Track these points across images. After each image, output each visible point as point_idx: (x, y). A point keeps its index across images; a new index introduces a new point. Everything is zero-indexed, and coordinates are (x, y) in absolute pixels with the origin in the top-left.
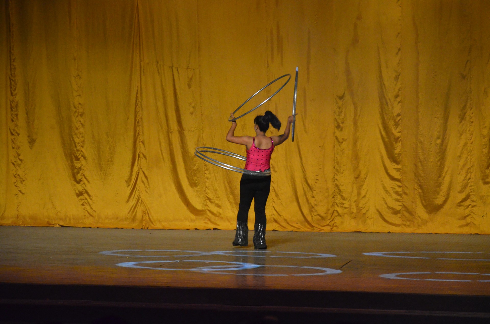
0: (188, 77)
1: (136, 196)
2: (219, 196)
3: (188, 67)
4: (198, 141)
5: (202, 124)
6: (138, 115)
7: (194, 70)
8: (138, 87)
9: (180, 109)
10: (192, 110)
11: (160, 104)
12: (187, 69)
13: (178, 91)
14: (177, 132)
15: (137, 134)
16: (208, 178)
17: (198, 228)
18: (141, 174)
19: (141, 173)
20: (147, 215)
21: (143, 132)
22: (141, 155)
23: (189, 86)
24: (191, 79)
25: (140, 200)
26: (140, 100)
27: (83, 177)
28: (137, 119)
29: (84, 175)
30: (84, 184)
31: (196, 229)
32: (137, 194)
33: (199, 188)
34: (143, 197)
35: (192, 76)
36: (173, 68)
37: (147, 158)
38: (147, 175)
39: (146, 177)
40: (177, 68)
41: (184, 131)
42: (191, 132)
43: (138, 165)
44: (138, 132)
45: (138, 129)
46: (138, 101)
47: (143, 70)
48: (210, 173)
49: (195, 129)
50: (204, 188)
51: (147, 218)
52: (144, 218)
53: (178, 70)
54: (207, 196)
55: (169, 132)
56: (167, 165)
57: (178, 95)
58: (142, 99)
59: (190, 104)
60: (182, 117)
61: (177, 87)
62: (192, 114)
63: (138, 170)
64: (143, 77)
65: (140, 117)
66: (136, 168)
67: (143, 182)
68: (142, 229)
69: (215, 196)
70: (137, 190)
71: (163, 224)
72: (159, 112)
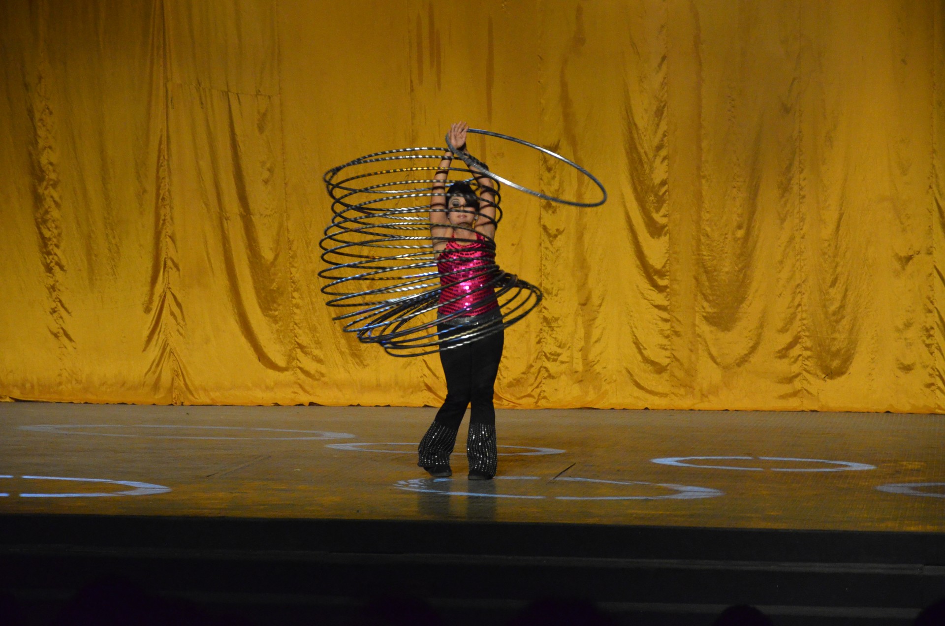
0: (259, 112)
1: (160, 341)
2: (320, 340)
3: (260, 91)
4: (278, 234)
5: (286, 201)
6: (162, 185)
7: (269, 97)
8: (161, 130)
9: (244, 173)
10: (266, 174)
11: (205, 164)
12: (257, 95)
13: (239, 139)
14: (239, 218)
15: (161, 222)
16: (297, 306)
17: (279, 403)
18: (169, 299)
19: (169, 297)
20: (181, 378)
21: (172, 219)
22: (169, 263)
23: (261, 129)
24: (265, 115)
25: (168, 350)
26: (166, 157)
27: (59, 304)
28: (162, 192)
29: (60, 301)
30: (61, 317)
31: (277, 405)
32: (162, 336)
33: (281, 326)
34: (172, 343)
35: (266, 111)
36: (229, 93)
37: (181, 268)
38: (180, 300)
39: (179, 305)
40: (237, 94)
41: (252, 216)
42: (265, 217)
43: (163, 282)
44: (163, 218)
45: (162, 212)
46: (162, 158)
47: (172, 98)
48: (301, 298)
49: (273, 211)
50: (292, 324)
51: (182, 383)
52: (176, 384)
53: (239, 99)
54: (297, 340)
55: (222, 218)
56: (220, 282)
57: (239, 147)
58: (169, 155)
59: (263, 163)
60: (248, 189)
61: (238, 131)
62: (266, 182)
63: (164, 291)
64: (171, 110)
65: (166, 190)
66: (159, 288)
67: (172, 314)
68: (172, 405)
69: (313, 341)
70: (162, 330)
71: (213, 395)
72: (203, 180)
